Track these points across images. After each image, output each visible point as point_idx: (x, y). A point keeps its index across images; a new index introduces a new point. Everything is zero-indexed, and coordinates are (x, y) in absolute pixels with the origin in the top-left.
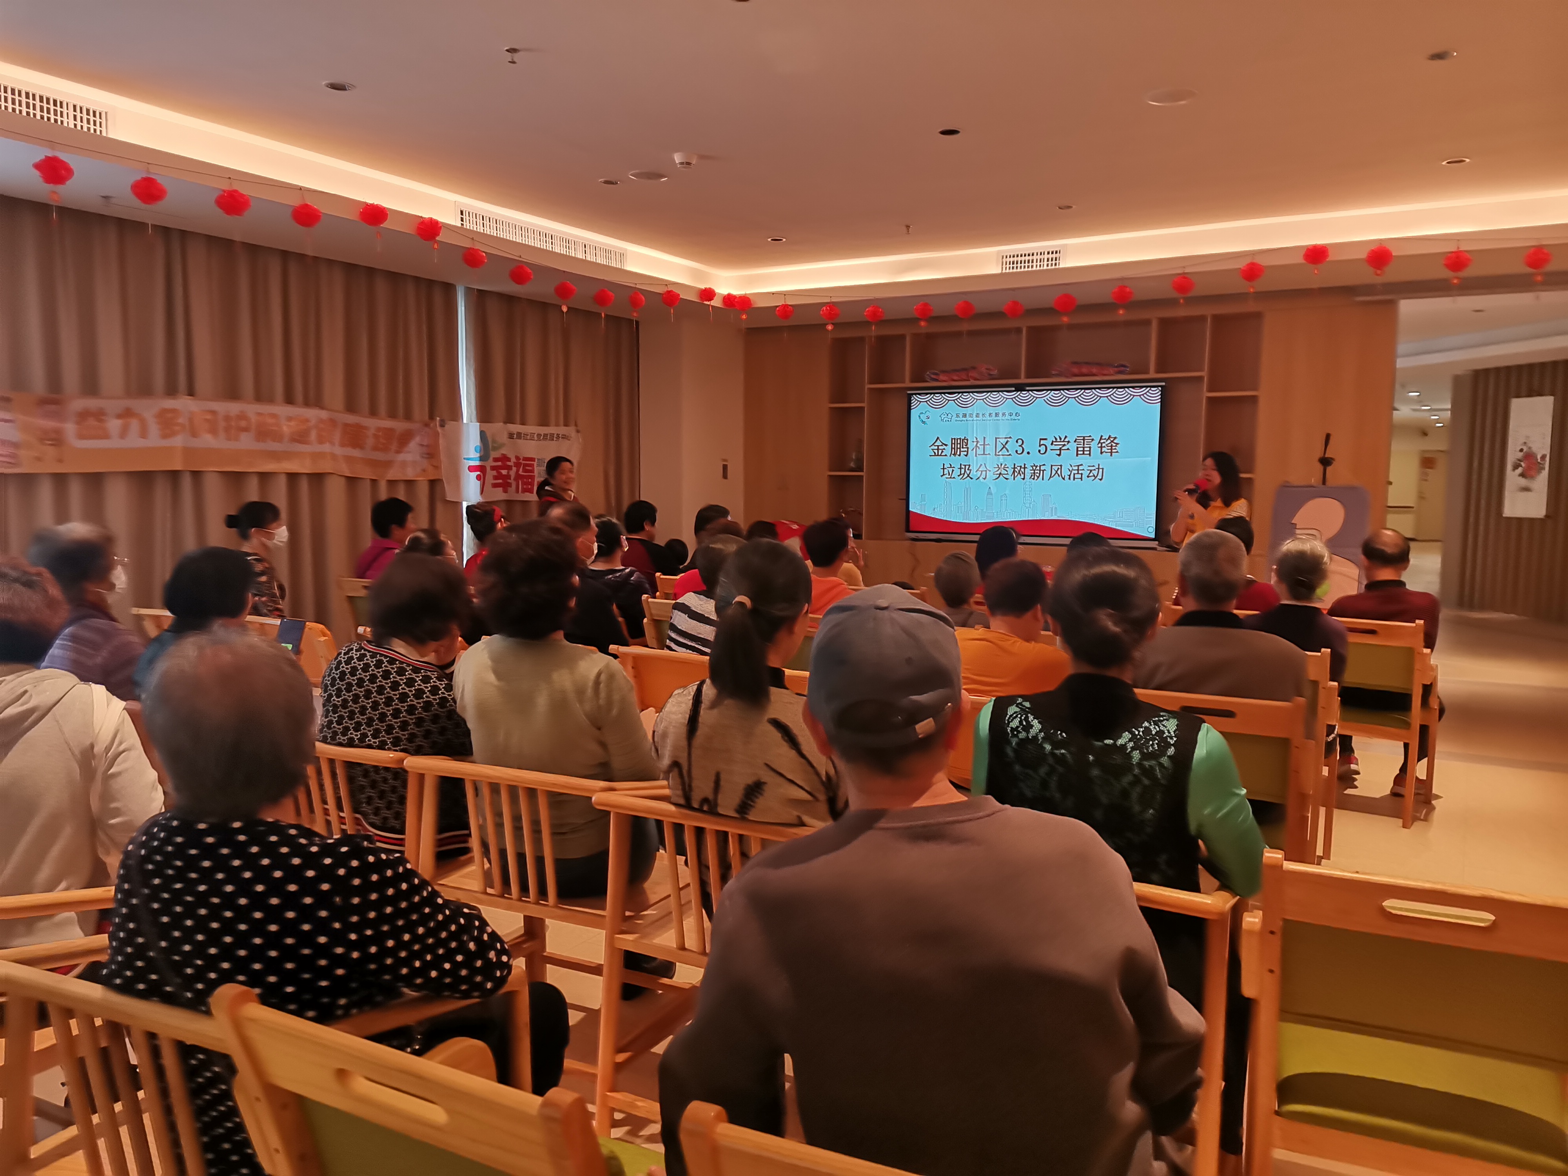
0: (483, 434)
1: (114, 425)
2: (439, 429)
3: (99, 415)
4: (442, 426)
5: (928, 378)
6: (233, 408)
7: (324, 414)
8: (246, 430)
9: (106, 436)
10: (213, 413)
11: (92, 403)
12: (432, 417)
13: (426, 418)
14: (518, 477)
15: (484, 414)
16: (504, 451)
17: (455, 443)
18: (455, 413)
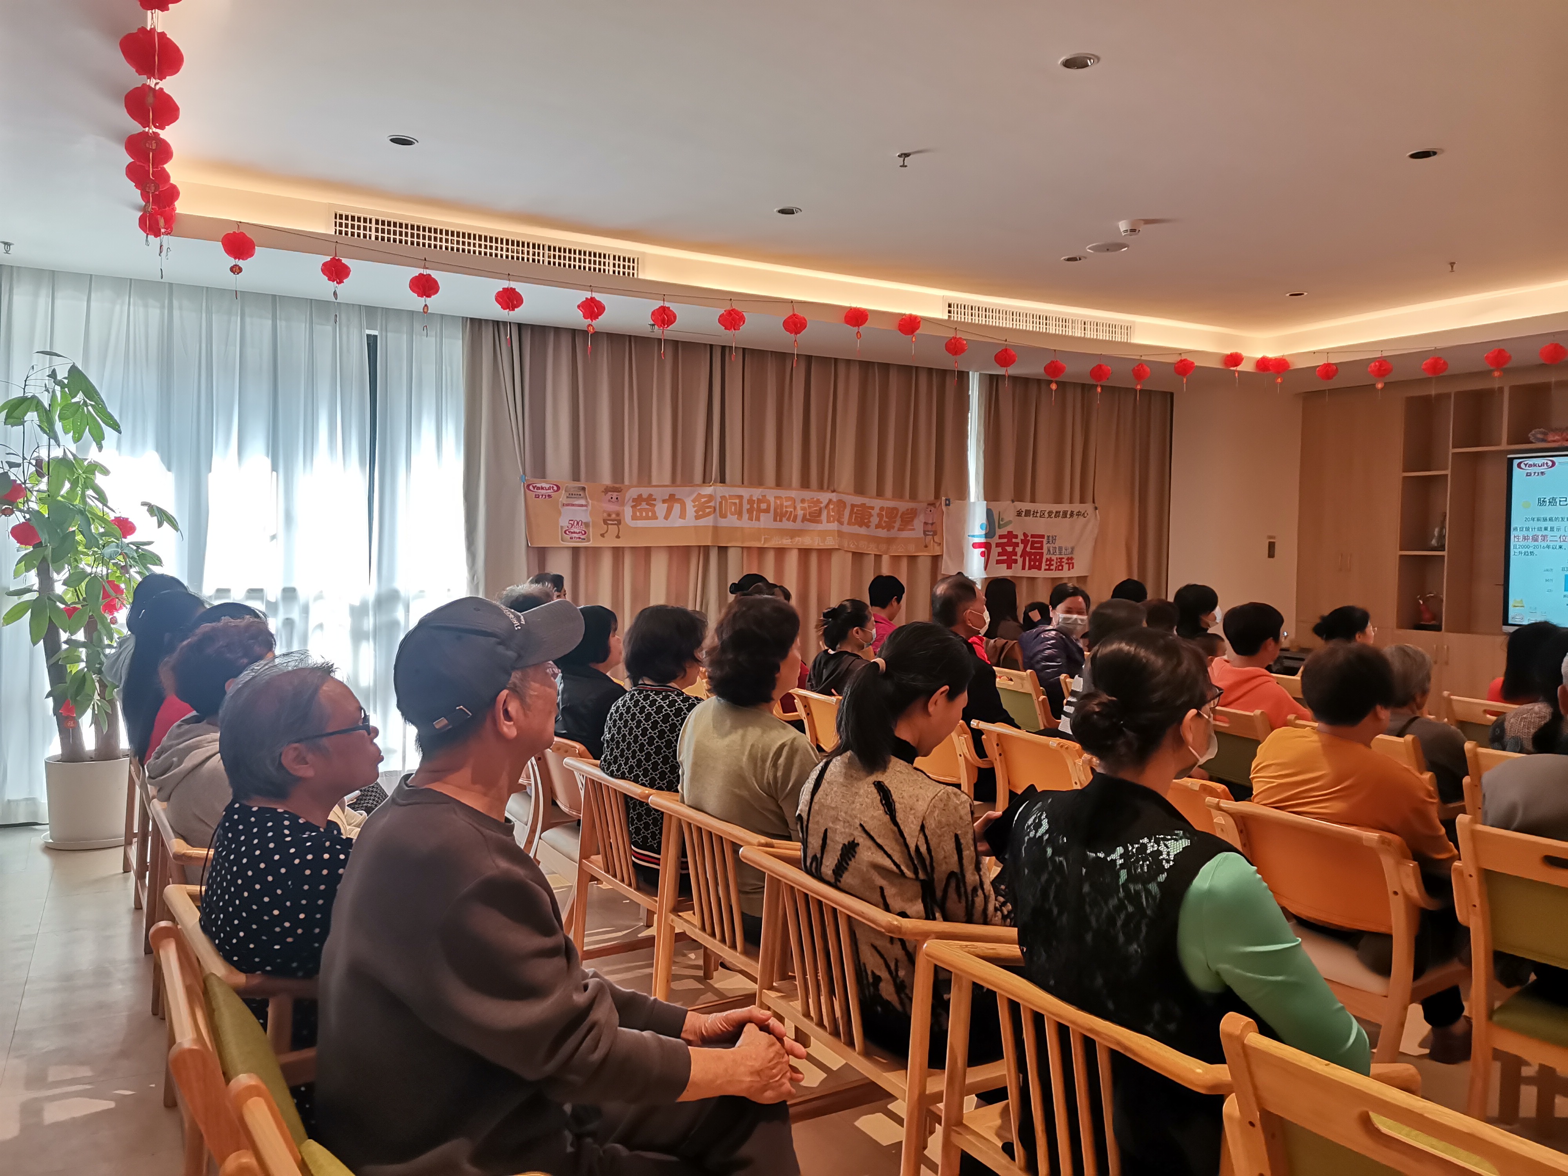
0: (989, 513)
1: (661, 509)
2: (944, 508)
3: (650, 500)
4: (947, 505)
5: (1532, 439)
6: (756, 493)
7: (834, 496)
8: (767, 511)
9: (655, 517)
10: (740, 497)
11: (645, 492)
12: (937, 496)
13: (932, 498)
14: (1024, 554)
15: (991, 492)
16: (1009, 528)
17: (961, 521)
18: (962, 492)
